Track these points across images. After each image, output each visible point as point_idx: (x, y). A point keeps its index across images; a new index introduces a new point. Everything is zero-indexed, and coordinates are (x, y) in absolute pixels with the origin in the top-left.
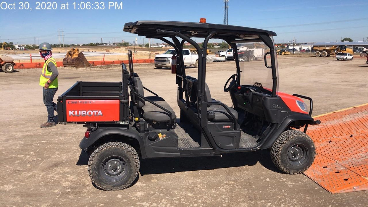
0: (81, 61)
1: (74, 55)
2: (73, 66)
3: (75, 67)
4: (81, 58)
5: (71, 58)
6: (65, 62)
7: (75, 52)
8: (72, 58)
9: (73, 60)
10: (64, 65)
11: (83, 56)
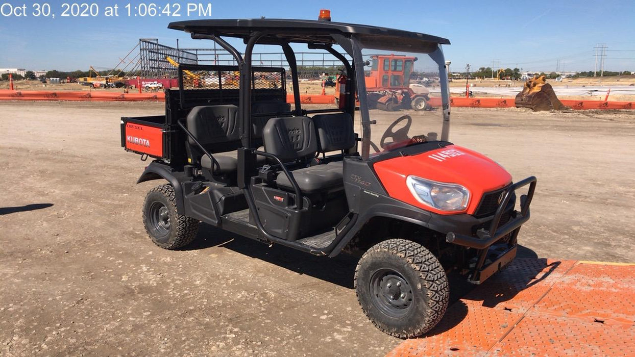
0: (545, 99)
1: (534, 88)
2: (529, 106)
3: (532, 109)
4: (545, 94)
5: (529, 93)
6: (519, 99)
7: (538, 83)
8: (531, 93)
9: (530, 97)
10: (517, 105)
11: (549, 89)
